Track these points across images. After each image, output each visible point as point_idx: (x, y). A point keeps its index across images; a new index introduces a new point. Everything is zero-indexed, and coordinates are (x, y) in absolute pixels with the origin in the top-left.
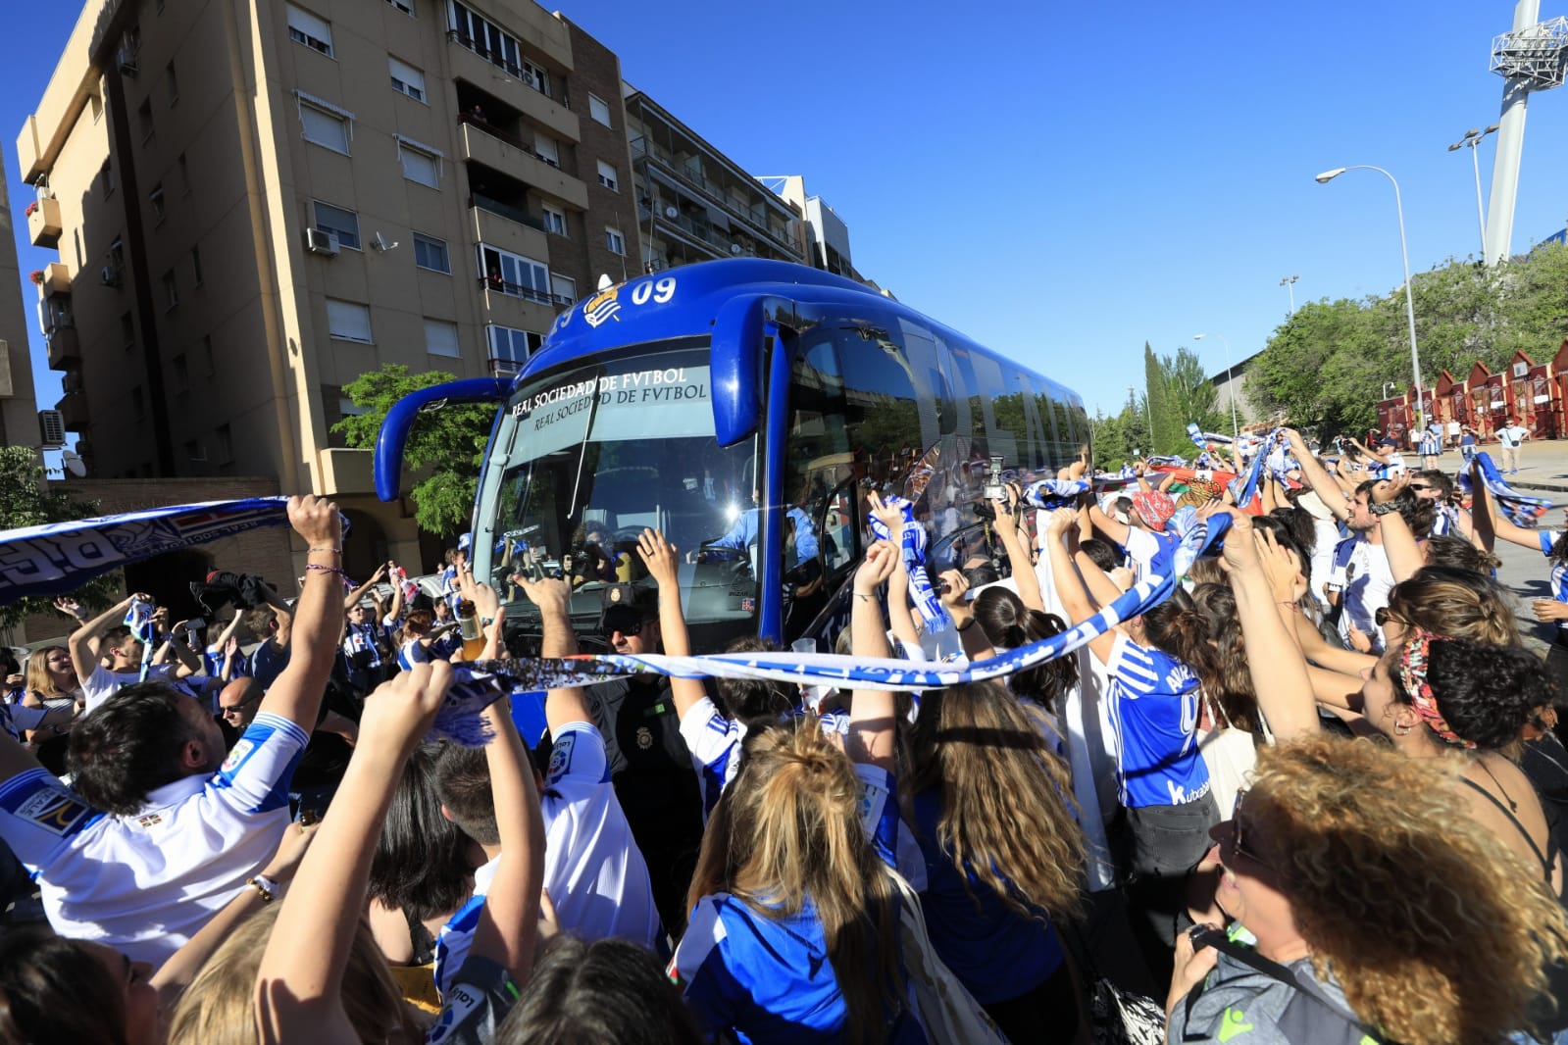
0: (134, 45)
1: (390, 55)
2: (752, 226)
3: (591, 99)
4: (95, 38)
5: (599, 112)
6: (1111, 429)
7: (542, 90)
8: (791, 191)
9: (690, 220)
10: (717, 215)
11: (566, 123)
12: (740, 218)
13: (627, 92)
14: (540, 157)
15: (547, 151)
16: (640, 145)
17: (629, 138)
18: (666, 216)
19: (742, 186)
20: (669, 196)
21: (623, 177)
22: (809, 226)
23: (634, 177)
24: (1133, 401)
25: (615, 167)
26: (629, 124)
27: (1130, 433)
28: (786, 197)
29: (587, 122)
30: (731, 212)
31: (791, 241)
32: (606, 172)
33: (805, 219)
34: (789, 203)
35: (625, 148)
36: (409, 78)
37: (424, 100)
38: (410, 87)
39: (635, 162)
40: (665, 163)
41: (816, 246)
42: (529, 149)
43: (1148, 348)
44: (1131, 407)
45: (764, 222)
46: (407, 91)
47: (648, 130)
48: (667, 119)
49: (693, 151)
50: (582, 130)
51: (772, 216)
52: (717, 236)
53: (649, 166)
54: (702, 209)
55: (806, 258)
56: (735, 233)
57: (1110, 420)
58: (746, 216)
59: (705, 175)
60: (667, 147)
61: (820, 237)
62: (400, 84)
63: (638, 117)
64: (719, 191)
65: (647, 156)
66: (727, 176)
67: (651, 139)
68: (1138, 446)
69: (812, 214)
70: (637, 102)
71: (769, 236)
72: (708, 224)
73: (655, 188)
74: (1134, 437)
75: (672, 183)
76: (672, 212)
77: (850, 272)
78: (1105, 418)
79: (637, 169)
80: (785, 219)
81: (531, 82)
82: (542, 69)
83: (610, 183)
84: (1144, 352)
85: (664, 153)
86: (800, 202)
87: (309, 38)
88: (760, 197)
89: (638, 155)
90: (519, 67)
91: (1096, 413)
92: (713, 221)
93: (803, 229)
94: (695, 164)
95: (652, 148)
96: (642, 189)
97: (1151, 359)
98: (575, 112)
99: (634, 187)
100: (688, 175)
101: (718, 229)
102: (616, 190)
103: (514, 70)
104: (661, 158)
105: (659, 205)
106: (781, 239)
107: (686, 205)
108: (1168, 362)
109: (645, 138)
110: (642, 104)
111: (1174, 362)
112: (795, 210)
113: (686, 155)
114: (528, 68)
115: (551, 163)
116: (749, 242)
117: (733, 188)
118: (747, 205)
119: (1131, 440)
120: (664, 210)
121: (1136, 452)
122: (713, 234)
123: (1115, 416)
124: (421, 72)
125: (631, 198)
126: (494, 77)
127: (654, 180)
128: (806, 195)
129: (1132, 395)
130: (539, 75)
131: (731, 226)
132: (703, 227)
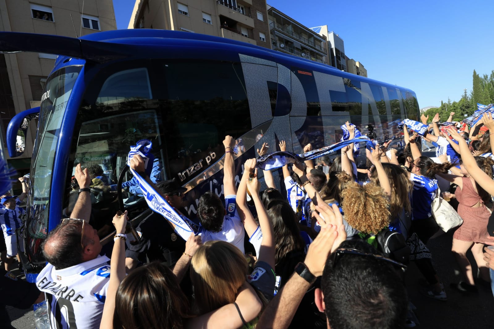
0: (143, 22)
1: (203, 12)
2: (309, 46)
3: (257, 13)
4: (135, 22)
5: (260, 17)
6: (454, 106)
7: (243, 14)
8: (323, 31)
9: (288, 47)
10: (297, 44)
11: (250, 22)
12: (305, 44)
13: (268, 8)
14: (243, 35)
15: (244, 32)
16: (272, 25)
17: (269, 23)
18: (280, 47)
19: (306, 33)
20: (281, 40)
21: (267, 37)
22: (329, 43)
23: (271, 36)
24: (466, 95)
25: (264, 33)
26: (269, 19)
27: (463, 108)
28: (321, 34)
29: (257, 21)
30: (302, 42)
31: (323, 49)
32: (262, 36)
33: (328, 40)
34: (322, 36)
35: (268, 27)
36: (207, 18)
37: (211, 24)
38: (208, 20)
39: (270, 31)
40: (280, 29)
41: (332, 50)
42: (239, 33)
43: (475, 72)
44: (465, 97)
45: (313, 44)
46: (207, 22)
47: (275, 19)
48: (281, 14)
49: (289, 23)
50: (255, 23)
51: (316, 41)
52: (297, 51)
53: (275, 31)
54: (292, 43)
55: (328, 55)
56: (303, 49)
57: (454, 103)
58: (307, 43)
59: (293, 31)
60: (281, 24)
61: (333, 46)
62: (205, 20)
63: (272, 16)
64: (298, 36)
65: (274, 28)
66: (300, 30)
67: (276, 22)
68: (467, 113)
69: (331, 38)
70: (271, 10)
71: (315, 49)
72: (294, 47)
73: (277, 38)
74: (465, 109)
75: (282, 36)
76: (282, 45)
77: (344, 57)
78: (452, 102)
79: (271, 33)
80: (320, 41)
81: (240, 11)
82: (243, 6)
83: (263, 39)
84: (473, 74)
85: (280, 26)
86: (326, 35)
87: (183, 12)
88: (312, 35)
89: (272, 28)
90: (237, 7)
91: (448, 101)
92: (296, 46)
93: (327, 44)
94: (290, 28)
95: (276, 25)
96: (273, 39)
97: (476, 77)
98: (252, 18)
99: (270, 39)
100: (288, 32)
101: (297, 49)
102: (265, 41)
103: (235, 9)
104: (279, 28)
105: (278, 44)
106: (319, 49)
107: (287, 42)
108: (486, 77)
109: (274, 22)
110: (273, 11)
111: (489, 77)
112: (324, 38)
113: (287, 25)
114: (239, 7)
115: (246, 36)
116: (308, 51)
117: (303, 34)
118: (307, 39)
119: (464, 110)
120: (280, 45)
121: (466, 115)
122: (296, 51)
123: (457, 101)
124: (210, 15)
125: (270, 43)
126: (230, 12)
127: (277, 36)
128: (328, 32)
129: (465, 92)
130: (242, 9)
131: (302, 47)
132: (293, 49)
